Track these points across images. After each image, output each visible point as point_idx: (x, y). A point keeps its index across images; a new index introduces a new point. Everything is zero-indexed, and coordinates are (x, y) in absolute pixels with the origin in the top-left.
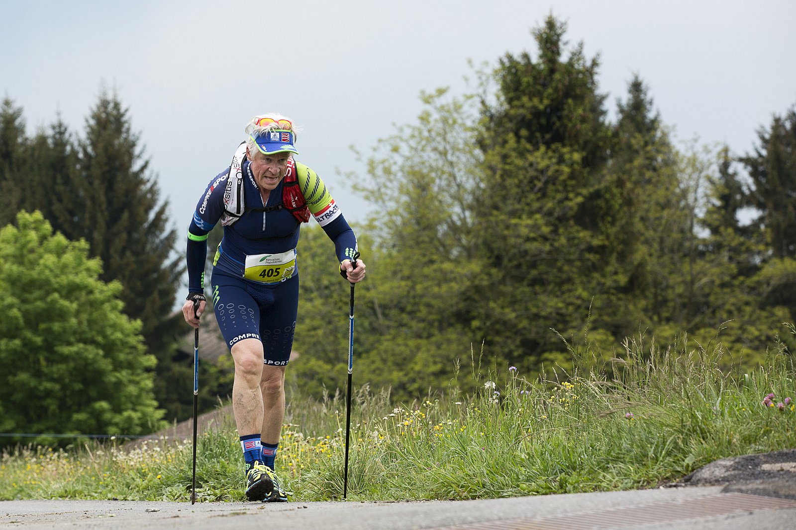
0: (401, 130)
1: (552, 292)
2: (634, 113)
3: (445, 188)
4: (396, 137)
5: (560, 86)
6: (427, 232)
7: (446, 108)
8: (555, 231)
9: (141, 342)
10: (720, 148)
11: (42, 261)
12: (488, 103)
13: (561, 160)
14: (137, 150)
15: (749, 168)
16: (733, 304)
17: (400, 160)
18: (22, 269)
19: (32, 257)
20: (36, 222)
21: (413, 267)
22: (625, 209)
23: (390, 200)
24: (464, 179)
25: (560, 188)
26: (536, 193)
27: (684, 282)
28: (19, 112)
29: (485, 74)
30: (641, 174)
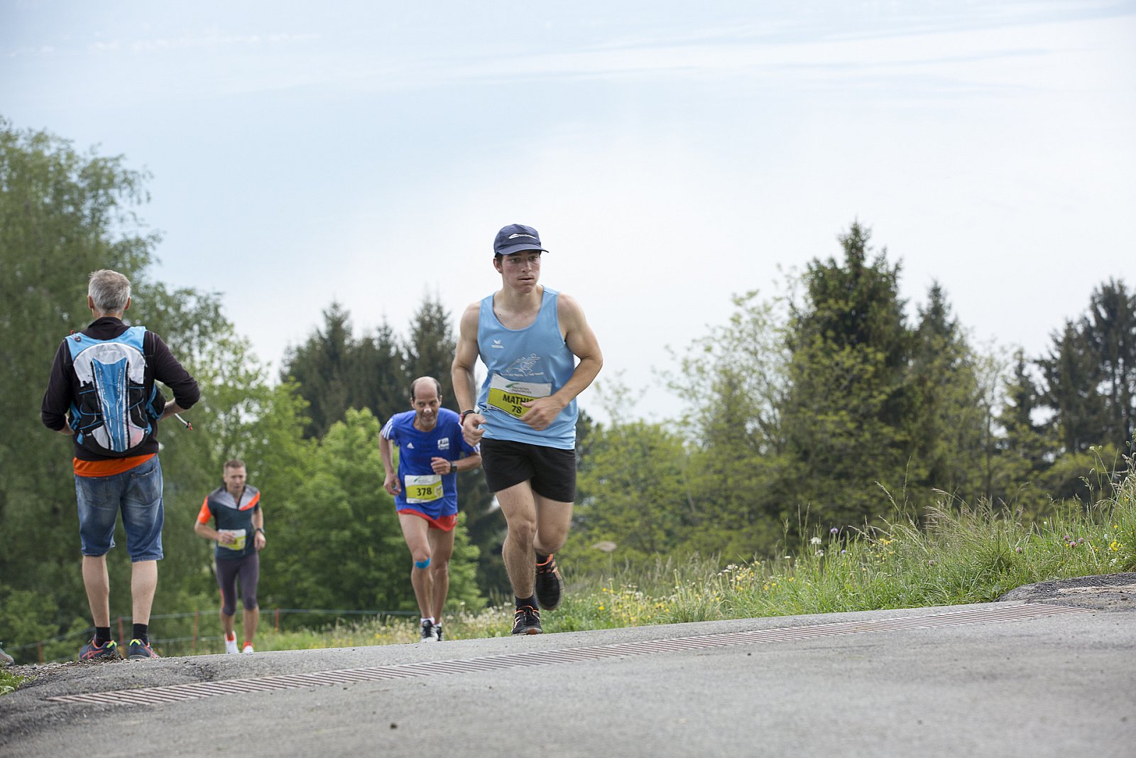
0: (714, 331)
1: (857, 485)
2: (933, 317)
3: (757, 386)
4: (709, 338)
5: (865, 289)
6: (736, 429)
7: (756, 310)
8: (860, 427)
9: (465, 533)
10: (1015, 349)
11: (370, 456)
12: (796, 305)
13: (865, 360)
15: (1043, 370)
16: (1028, 498)
17: (711, 359)
18: (352, 464)
19: (360, 452)
20: (364, 419)
21: (724, 462)
22: (926, 406)
23: (704, 397)
24: (774, 377)
25: (865, 386)
26: (842, 391)
27: (982, 476)
28: (347, 315)
29: (794, 278)
30: (942, 374)
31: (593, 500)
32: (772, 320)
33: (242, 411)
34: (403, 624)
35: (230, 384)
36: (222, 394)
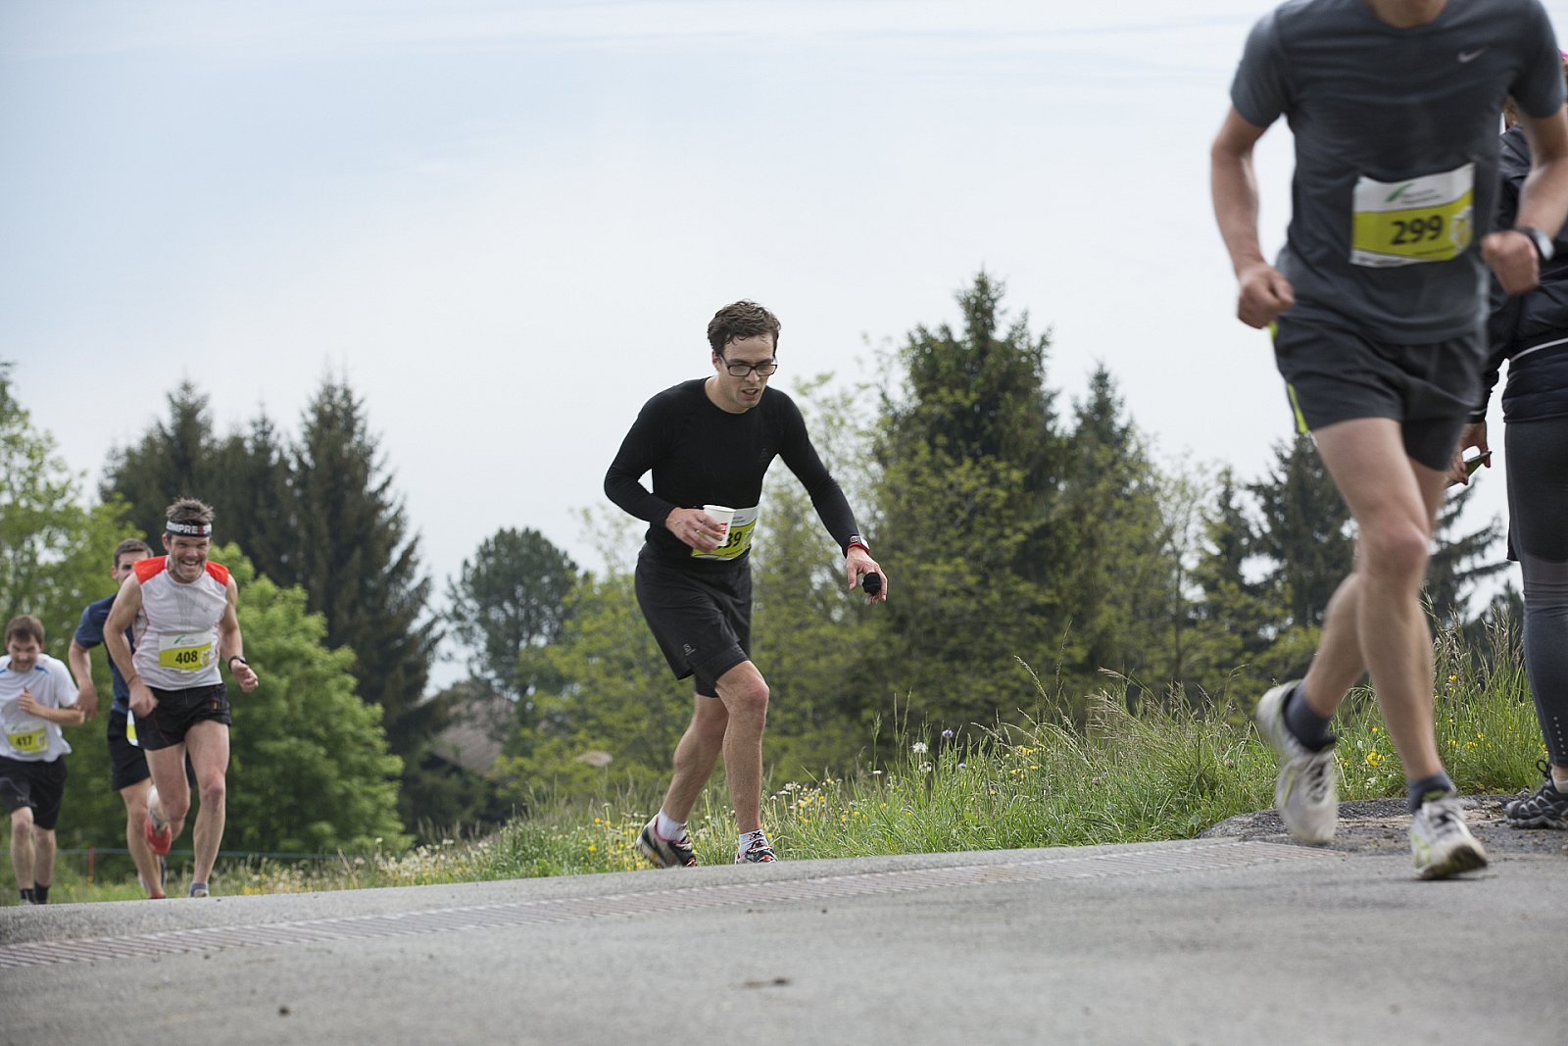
1: (979, 671)
2: (1097, 417)
5: (994, 374)
6: (797, 582)
7: (829, 403)
8: (984, 583)
9: (381, 736)
10: (1220, 468)
12: (890, 396)
13: (994, 481)
14: (375, 460)
15: (1261, 500)
21: (777, 632)
22: (1085, 551)
25: (992, 520)
26: (957, 528)
27: (1167, 660)
28: (203, 402)
29: (887, 355)
30: (1109, 503)
31: (577, 688)
32: (854, 419)
33: (40, 545)
34: (287, 871)
35: (23, 503)
36: (10, 519)
